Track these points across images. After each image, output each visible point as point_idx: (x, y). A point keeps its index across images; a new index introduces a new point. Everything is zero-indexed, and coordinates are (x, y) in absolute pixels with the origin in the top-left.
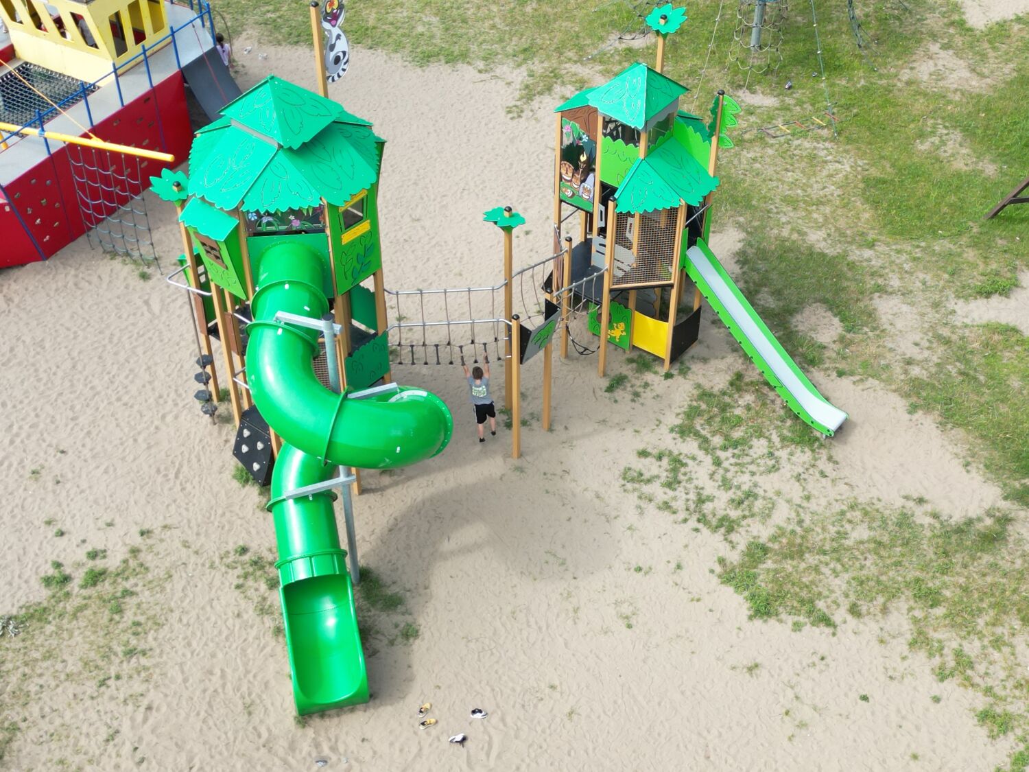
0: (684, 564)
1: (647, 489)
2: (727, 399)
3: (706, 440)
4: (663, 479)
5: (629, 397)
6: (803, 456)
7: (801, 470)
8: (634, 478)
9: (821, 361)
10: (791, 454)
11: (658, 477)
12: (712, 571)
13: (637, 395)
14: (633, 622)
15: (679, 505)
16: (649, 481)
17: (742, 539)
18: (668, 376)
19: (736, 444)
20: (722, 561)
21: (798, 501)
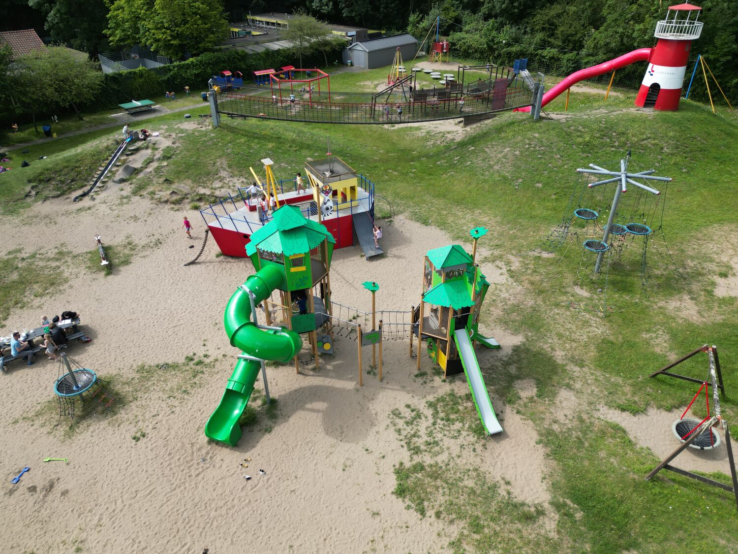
0: (386, 457)
1: (397, 420)
2: (460, 401)
3: (437, 412)
4: (407, 420)
5: (422, 381)
6: (472, 438)
7: (466, 443)
8: (396, 414)
9: (514, 403)
10: (468, 435)
11: (406, 418)
12: (394, 466)
13: (425, 382)
14: (347, 469)
15: (404, 433)
16: (401, 418)
17: (417, 459)
18: (444, 381)
19: (448, 420)
20: (401, 464)
21: (454, 455)
